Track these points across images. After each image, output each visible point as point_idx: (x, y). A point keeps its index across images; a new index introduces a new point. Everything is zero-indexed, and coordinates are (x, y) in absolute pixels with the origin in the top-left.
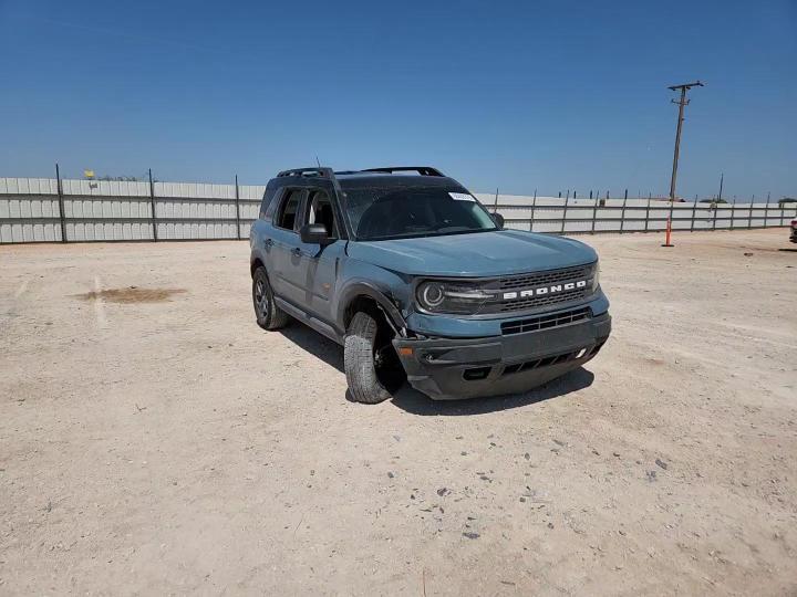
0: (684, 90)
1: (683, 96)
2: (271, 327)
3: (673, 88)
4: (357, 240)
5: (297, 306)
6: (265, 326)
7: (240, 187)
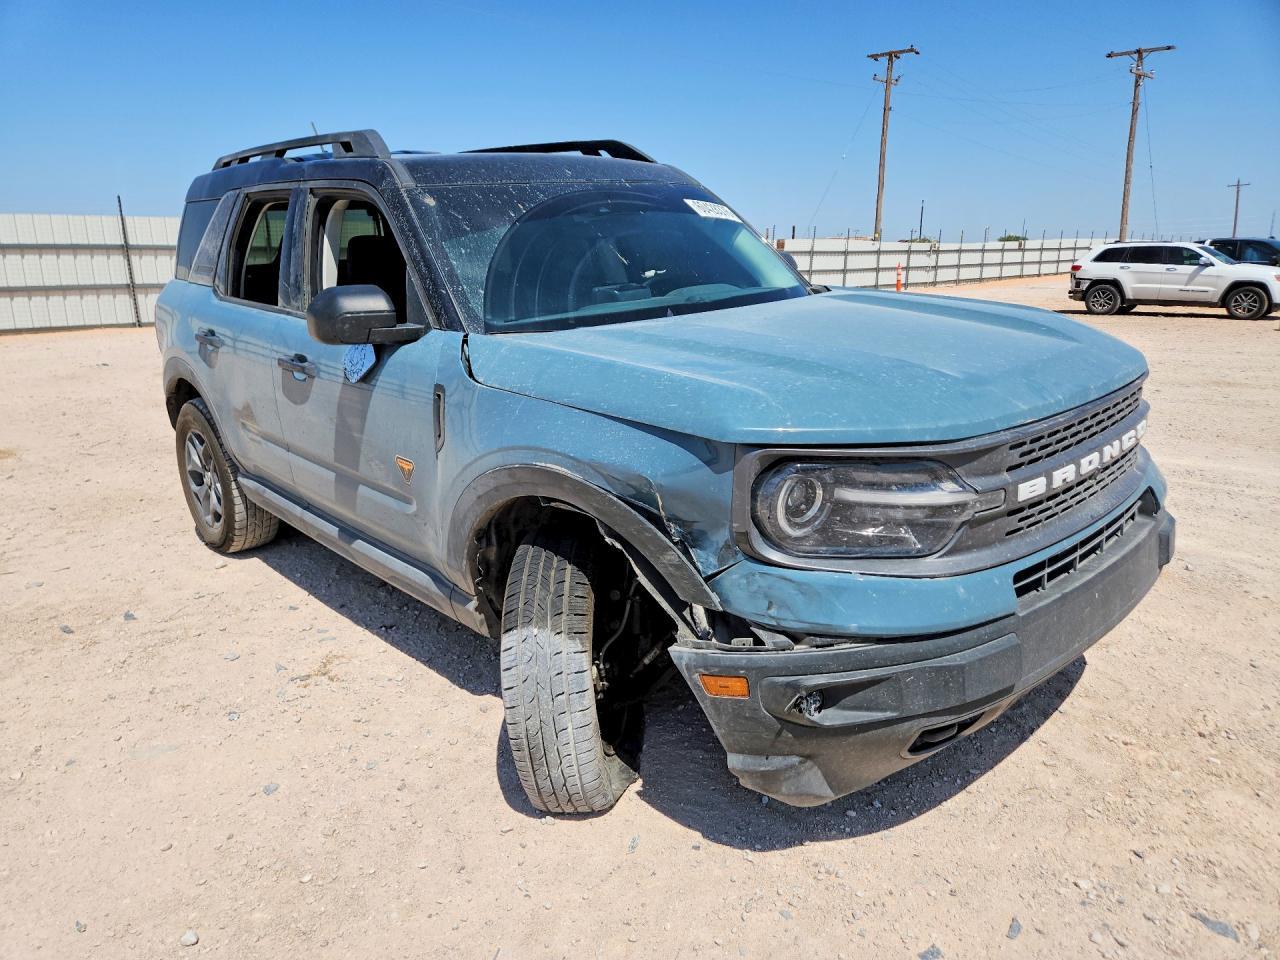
0: (890, 60)
1: (890, 69)
2: (235, 547)
3: (875, 57)
4: (489, 329)
5: (308, 506)
6: (221, 546)
7: (128, 221)
